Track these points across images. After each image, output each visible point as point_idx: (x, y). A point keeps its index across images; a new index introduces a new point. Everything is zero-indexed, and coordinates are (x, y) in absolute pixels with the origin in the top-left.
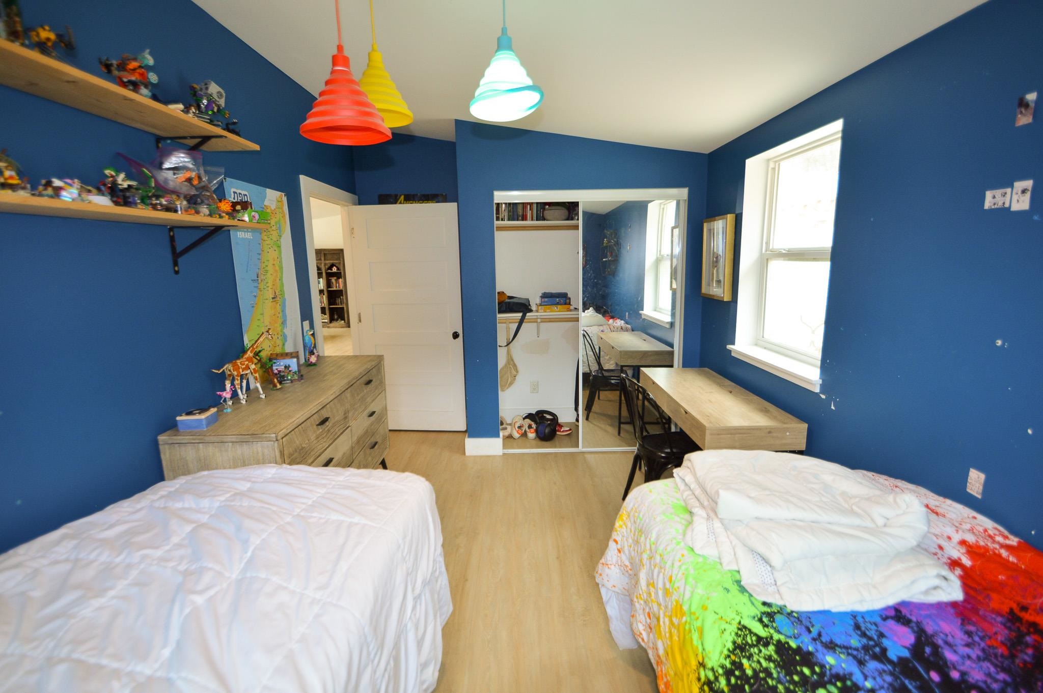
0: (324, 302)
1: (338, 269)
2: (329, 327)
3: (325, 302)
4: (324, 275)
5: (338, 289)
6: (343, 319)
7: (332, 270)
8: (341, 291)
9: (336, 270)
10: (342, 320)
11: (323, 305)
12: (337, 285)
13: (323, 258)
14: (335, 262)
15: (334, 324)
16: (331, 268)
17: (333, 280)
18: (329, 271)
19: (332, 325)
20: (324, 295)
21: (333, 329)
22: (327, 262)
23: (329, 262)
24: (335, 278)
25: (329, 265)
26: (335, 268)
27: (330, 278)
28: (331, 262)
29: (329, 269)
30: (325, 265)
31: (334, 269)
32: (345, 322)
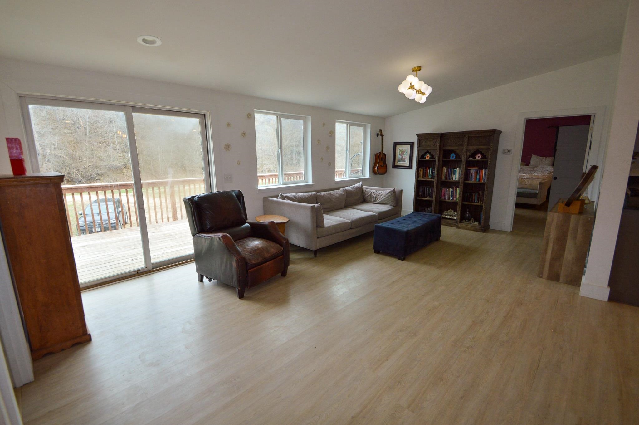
0: (456, 196)
1: (484, 156)
2: (457, 227)
3: (458, 196)
4: (463, 164)
5: (477, 182)
6: (478, 219)
7: (475, 158)
8: (483, 184)
9: (480, 158)
10: (475, 220)
11: (455, 199)
12: (478, 177)
13: (465, 144)
14: (481, 147)
15: (465, 224)
16: (473, 155)
17: (473, 171)
18: (471, 159)
19: (462, 225)
20: (458, 187)
21: (462, 230)
22: (471, 147)
23: (473, 148)
24: (477, 168)
25: (472, 151)
26: (479, 155)
27: (469, 168)
28: (476, 147)
29: (470, 156)
30: (467, 152)
31: (479, 157)
32: (480, 224)
